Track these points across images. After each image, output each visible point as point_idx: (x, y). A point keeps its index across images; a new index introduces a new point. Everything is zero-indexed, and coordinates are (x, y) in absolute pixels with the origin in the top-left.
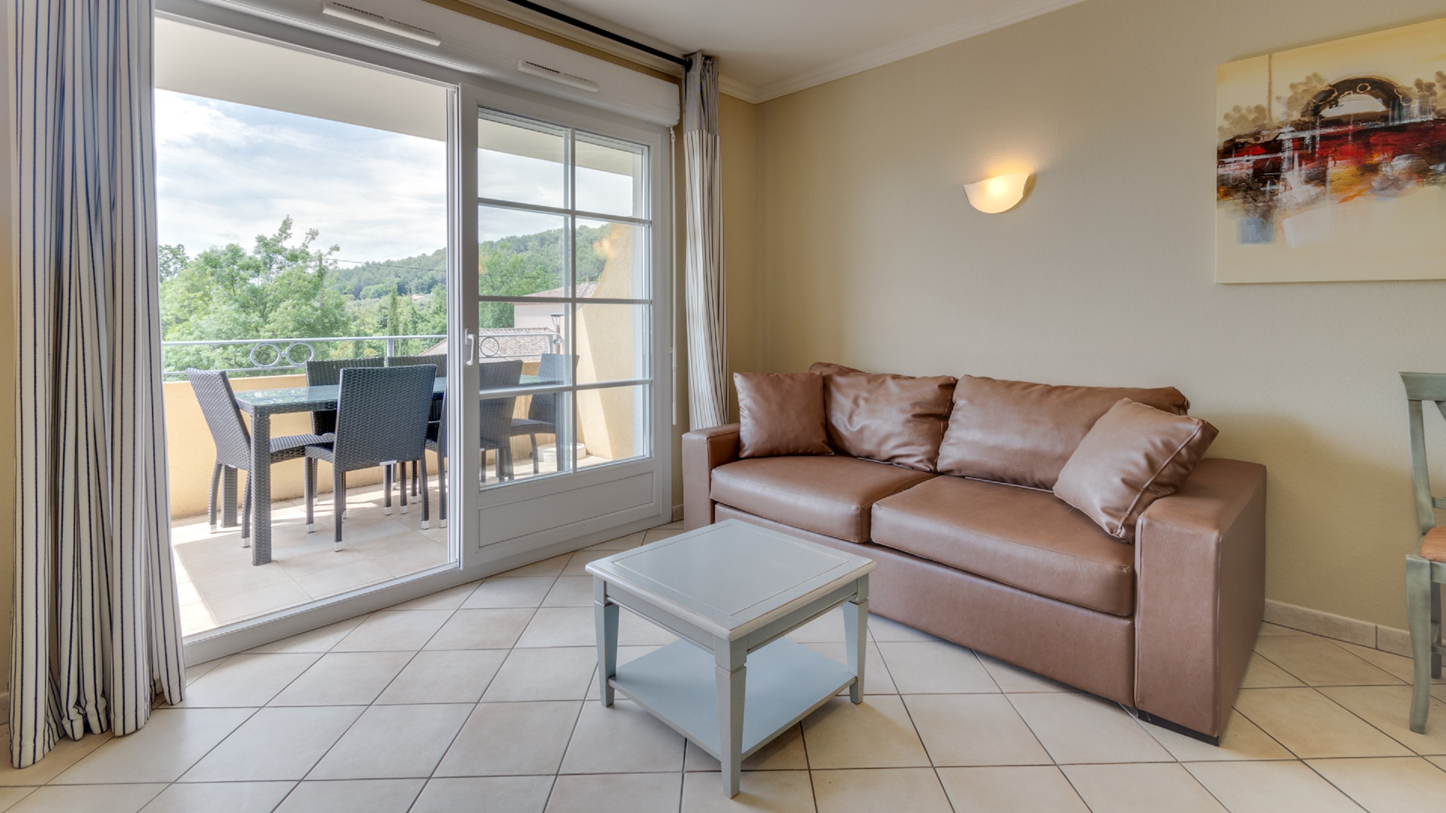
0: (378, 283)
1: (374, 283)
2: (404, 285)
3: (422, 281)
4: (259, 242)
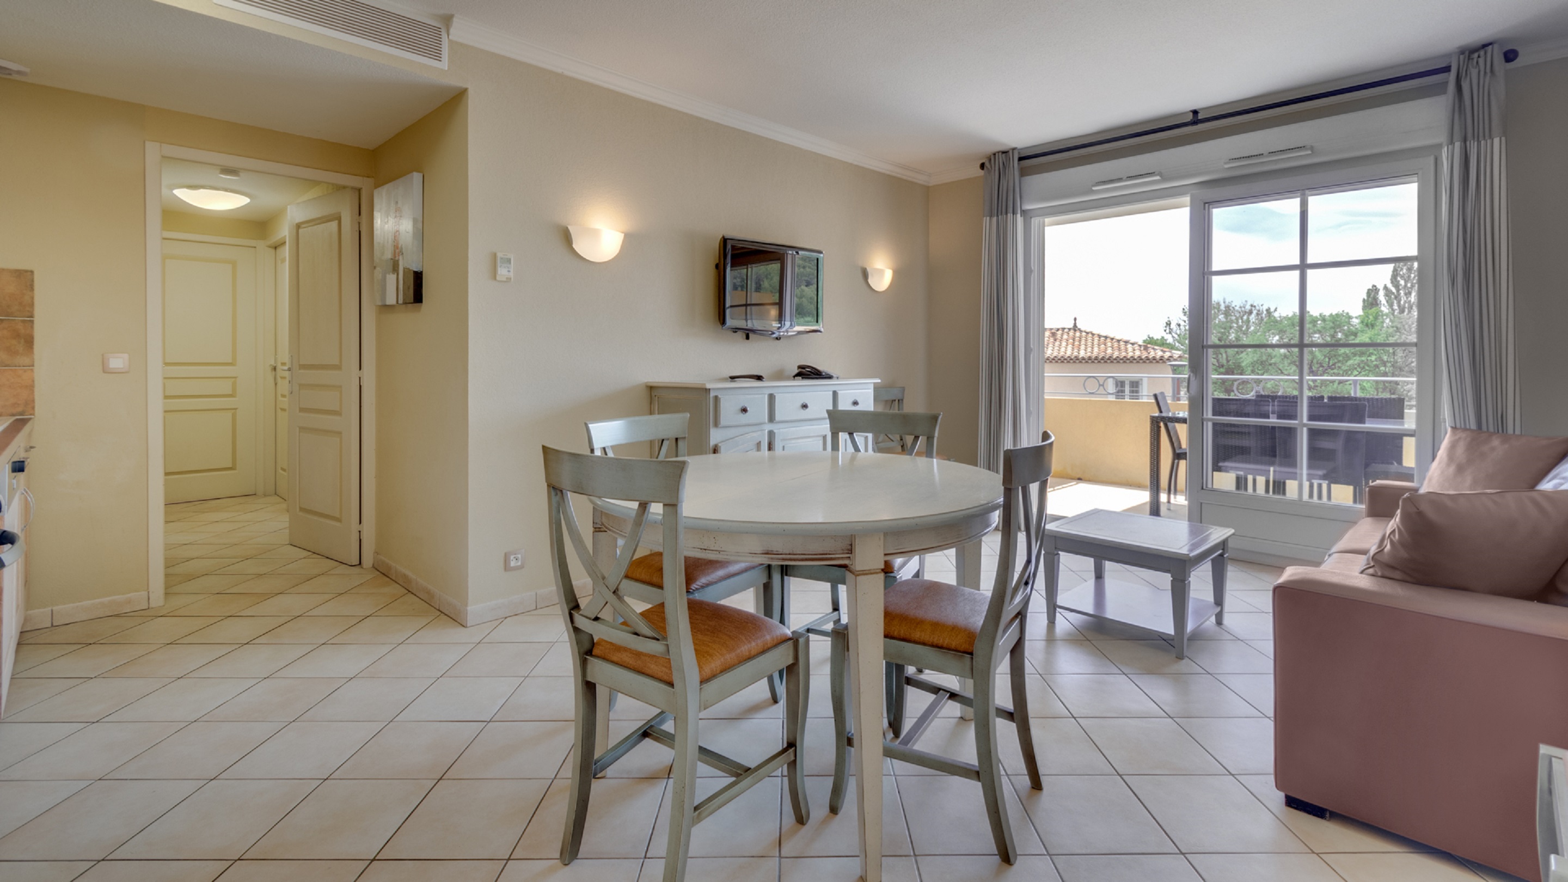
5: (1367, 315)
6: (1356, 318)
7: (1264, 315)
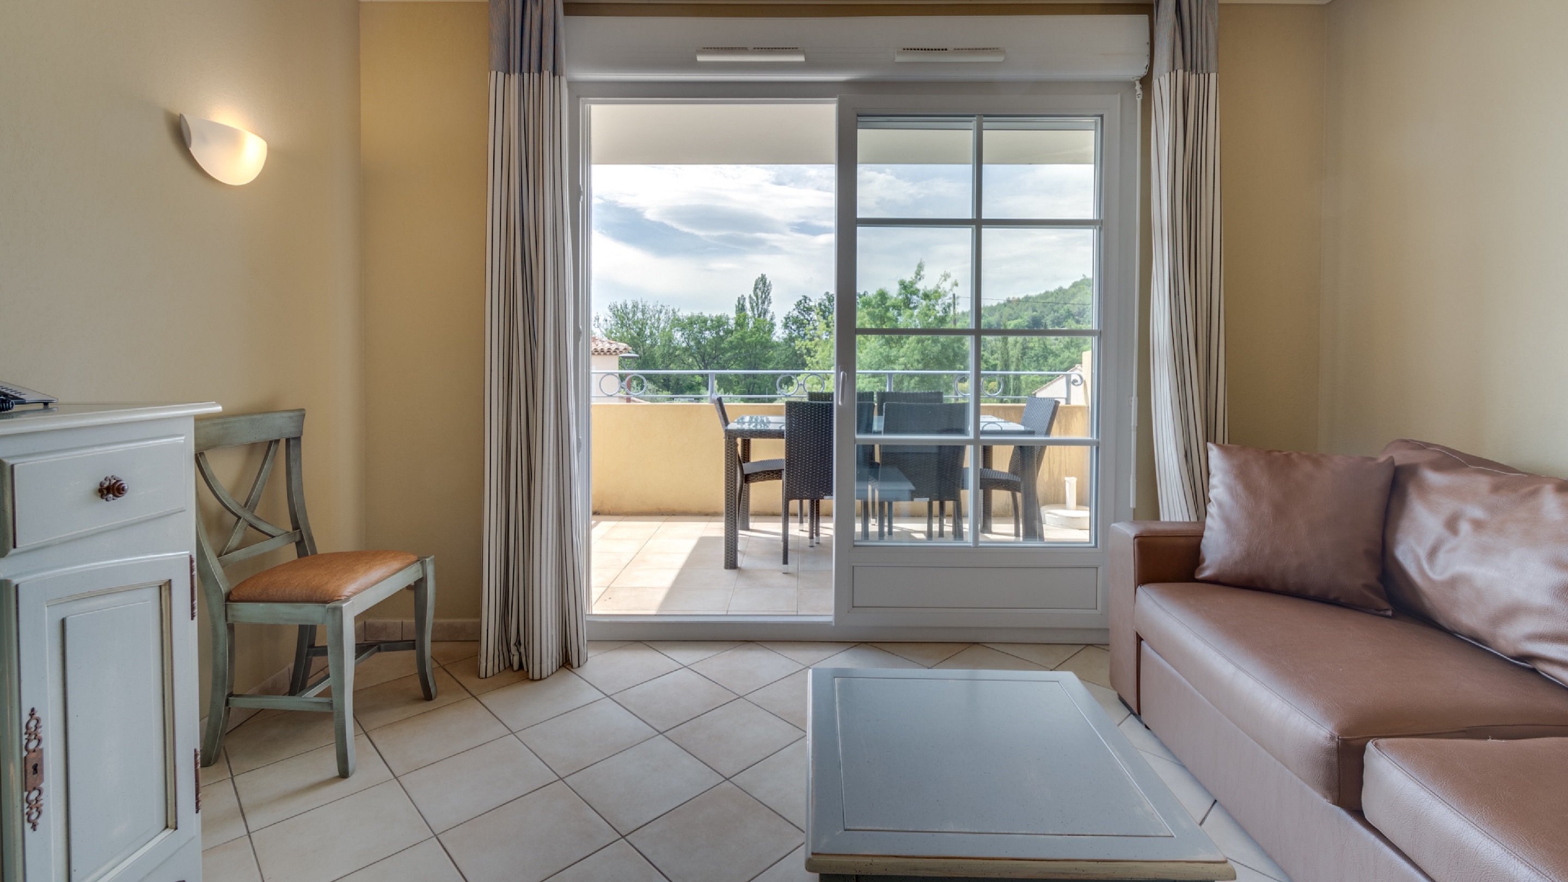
0: (1016, 318)
1: (1013, 318)
2: (1040, 320)
3: (1058, 315)
4: (901, 285)
5: (739, 317)
6: (732, 319)
7: (670, 314)
